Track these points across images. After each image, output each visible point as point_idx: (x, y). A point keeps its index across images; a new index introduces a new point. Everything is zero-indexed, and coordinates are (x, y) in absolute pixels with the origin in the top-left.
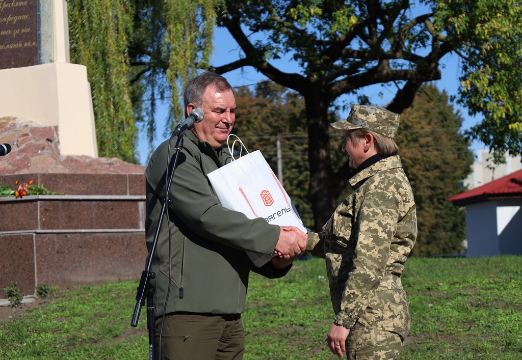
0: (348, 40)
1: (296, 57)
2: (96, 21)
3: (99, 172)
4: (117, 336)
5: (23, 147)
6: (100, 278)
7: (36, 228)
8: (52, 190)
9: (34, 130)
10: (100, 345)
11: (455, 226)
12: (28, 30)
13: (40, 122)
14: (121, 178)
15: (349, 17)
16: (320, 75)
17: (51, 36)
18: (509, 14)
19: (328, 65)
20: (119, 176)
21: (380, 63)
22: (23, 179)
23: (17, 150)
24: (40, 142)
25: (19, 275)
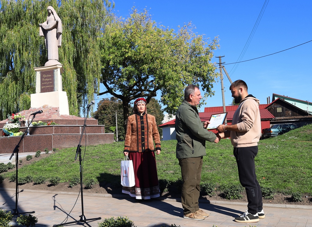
0: (133, 87)
1: (120, 91)
2: (69, 82)
3: (69, 119)
4: (73, 161)
5: (49, 112)
6: (69, 146)
7: (53, 133)
8: (57, 123)
9: (53, 108)
10: (69, 164)
13: (54, 106)
14: (75, 120)
15: (133, 81)
16: (126, 95)
17: (57, 84)
18: (173, 80)
19: (128, 92)
21: (141, 92)
22: (49, 121)
23: (48, 113)
24: (54, 111)
25: (48, 146)
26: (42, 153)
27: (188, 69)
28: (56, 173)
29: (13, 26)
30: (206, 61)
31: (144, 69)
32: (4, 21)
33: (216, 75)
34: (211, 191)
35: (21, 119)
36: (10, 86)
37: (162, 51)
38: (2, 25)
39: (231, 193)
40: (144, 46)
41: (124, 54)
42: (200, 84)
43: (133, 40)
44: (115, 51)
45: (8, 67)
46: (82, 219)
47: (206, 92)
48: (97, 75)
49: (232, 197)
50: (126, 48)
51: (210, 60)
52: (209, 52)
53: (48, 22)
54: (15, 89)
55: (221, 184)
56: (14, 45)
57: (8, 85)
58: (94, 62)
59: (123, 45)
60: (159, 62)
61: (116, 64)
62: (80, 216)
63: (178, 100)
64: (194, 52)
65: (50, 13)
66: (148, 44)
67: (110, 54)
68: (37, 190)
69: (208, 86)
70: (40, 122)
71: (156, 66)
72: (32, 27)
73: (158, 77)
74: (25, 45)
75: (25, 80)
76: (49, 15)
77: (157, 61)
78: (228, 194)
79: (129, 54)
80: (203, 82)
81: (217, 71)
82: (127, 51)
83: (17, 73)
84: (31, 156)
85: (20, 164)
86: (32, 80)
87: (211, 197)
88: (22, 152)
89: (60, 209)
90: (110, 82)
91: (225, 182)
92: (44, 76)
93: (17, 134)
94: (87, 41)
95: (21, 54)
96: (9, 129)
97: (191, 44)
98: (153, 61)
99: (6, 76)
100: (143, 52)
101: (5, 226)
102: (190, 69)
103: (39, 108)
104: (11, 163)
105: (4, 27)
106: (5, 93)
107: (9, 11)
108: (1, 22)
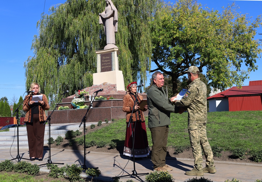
0: (181, 64)
1: (169, 68)
2: (124, 61)
7: (111, 106)
8: (115, 98)
9: (111, 85)
12: (110, 63)
13: (112, 83)
15: (181, 59)
16: (175, 72)
17: (114, 64)
18: (217, 57)
19: (177, 69)
22: (108, 96)
23: (107, 89)
24: (112, 88)
25: (108, 117)
26: (103, 123)
28: (115, 139)
29: (77, 15)
30: (248, 39)
31: (190, 48)
32: (70, 11)
33: (259, 51)
34: (242, 155)
35: (85, 94)
36: (76, 66)
38: (68, 14)
39: (259, 156)
40: (190, 27)
41: (172, 35)
43: (180, 22)
44: (164, 33)
45: (73, 51)
46: (134, 173)
48: (149, 55)
49: (260, 160)
50: (174, 30)
51: (253, 37)
52: (252, 30)
53: (106, 11)
54: (80, 68)
55: (251, 149)
56: (78, 32)
57: (74, 65)
58: (146, 43)
59: (172, 27)
60: (204, 41)
61: (165, 45)
62: (132, 171)
63: (222, 75)
64: (238, 31)
65: (108, 3)
66: (194, 26)
67: (160, 36)
68: (99, 152)
69: (252, 61)
70: (100, 97)
71: (202, 45)
72: (93, 15)
73: (203, 55)
74: (88, 31)
75: (88, 61)
76: (107, 5)
77: (202, 40)
78: (256, 158)
79: (177, 35)
80: (246, 58)
82: (175, 32)
83: (82, 55)
84: (94, 125)
85: (87, 132)
86: (94, 61)
87: (242, 159)
88: (87, 122)
90: (160, 60)
91: (256, 148)
92: (103, 58)
93: (83, 107)
94: (139, 25)
95: (84, 39)
96: (77, 103)
97: (235, 23)
98: (198, 40)
99: (72, 58)
100: (190, 33)
101: (77, 176)
102: (233, 46)
103: (100, 85)
104: (78, 131)
105: (70, 16)
106: (71, 72)
107: (74, 3)
108: (68, 12)
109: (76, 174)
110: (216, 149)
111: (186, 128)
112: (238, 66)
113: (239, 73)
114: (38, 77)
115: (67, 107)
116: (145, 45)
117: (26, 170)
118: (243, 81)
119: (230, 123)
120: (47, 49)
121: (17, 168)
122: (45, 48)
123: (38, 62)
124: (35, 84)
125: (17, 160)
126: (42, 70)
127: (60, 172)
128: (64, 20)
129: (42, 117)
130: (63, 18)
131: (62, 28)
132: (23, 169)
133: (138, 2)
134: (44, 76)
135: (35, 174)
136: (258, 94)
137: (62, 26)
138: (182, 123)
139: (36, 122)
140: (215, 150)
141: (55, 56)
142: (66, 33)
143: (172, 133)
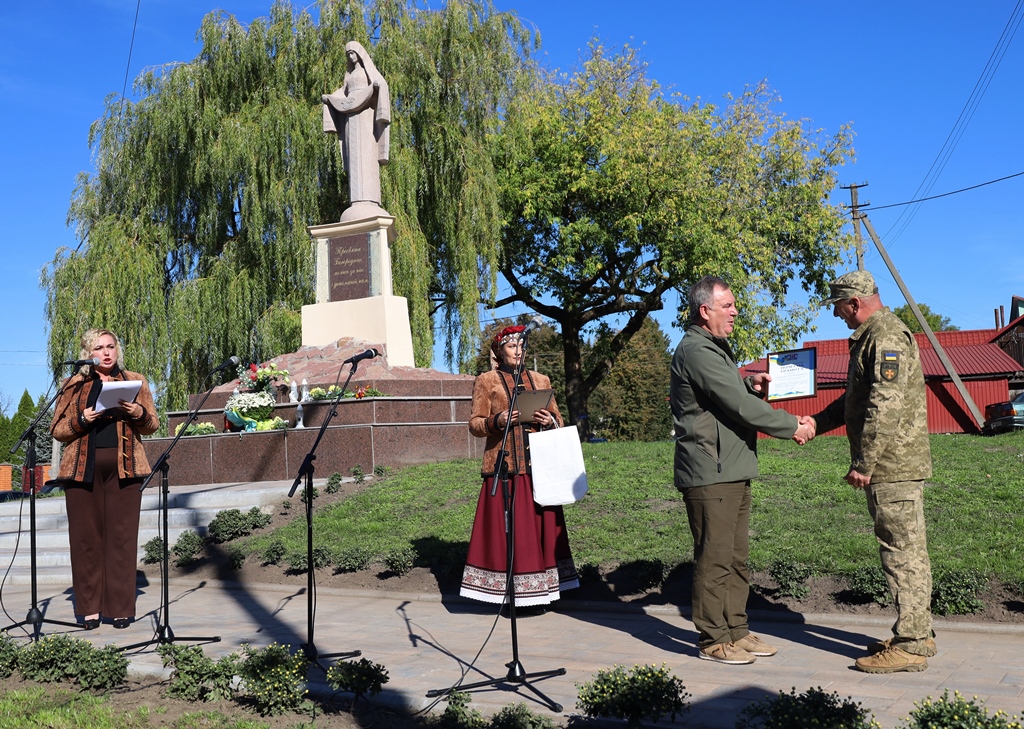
0: (594, 281)
1: (554, 294)
2: (405, 268)
3: (420, 379)
4: (442, 504)
6: (422, 461)
7: (373, 422)
8: (385, 392)
10: (430, 512)
11: (665, 420)
12: (361, 270)
13: (372, 341)
14: (437, 383)
15: (596, 264)
16: (574, 307)
17: (379, 275)
18: (717, 258)
19: (580, 299)
20: (434, 381)
21: (617, 297)
22: (361, 384)
25: (360, 458)
26: (345, 480)
27: (760, 224)
28: (397, 539)
29: (237, 104)
30: (813, 200)
31: (627, 227)
32: (212, 89)
33: (845, 241)
35: (276, 380)
36: (233, 283)
37: (683, 172)
38: (206, 101)
40: (626, 158)
41: (566, 183)
42: (797, 269)
43: (592, 139)
44: (538, 174)
45: (223, 229)
47: (814, 295)
48: (489, 248)
50: (573, 165)
51: (826, 196)
52: (823, 171)
53: (347, 89)
54: (247, 292)
56: (241, 162)
57: (227, 281)
58: (481, 206)
59: (566, 155)
60: (674, 205)
61: (543, 215)
64: (777, 172)
65: (355, 61)
66: (640, 151)
67: (524, 185)
68: (347, 587)
69: (822, 275)
71: (665, 217)
72: (297, 108)
73: (670, 250)
74: (275, 159)
75: (279, 265)
76: (351, 67)
77: (668, 201)
79: (583, 183)
80: (804, 263)
81: (848, 229)
82: (575, 172)
83: (256, 245)
84: (314, 490)
85: (286, 514)
86: (299, 266)
87: (886, 606)
88: (284, 479)
89: (430, 644)
90: (521, 268)
92: (339, 251)
93: (267, 426)
94: (457, 146)
95: (263, 188)
96: (245, 410)
97: (769, 150)
98: (653, 201)
99: (219, 255)
100: (625, 175)
101: (289, 692)
102: (766, 222)
103: (328, 347)
104: (258, 511)
105: (212, 108)
106: (217, 305)
107: (225, 61)
108: (204, 93)
109: (286, 685)
110: (790, 569)
111: (650, 496)
112: (778, 290)
113: (782, 314)
114: (95, 322)
115: (209, 424)
116: (478, 212)
117: (71, 669)
118: (795, 339)
119: (798, 476)
120: (129, 222)
121: (33, 663)
122: (118, 218)
123: (92, 270)
124: (98, 332)
125: (30, 628)
126: (109, 296)
127: (217, 675)
128: (191, 119)
129: (128, 462)
130: (185, 113)
131: (181, 147)
132: (59, 668)
133: (450, 66)
134: (115, 318)
135: (108, 685)
136: (840, 383)
137: (183, 139)
138: (632, 479)
139: (104, 480)
140: (784, 576)
141: (156, 246)
142: (199, 166)
143: (606, 516)
